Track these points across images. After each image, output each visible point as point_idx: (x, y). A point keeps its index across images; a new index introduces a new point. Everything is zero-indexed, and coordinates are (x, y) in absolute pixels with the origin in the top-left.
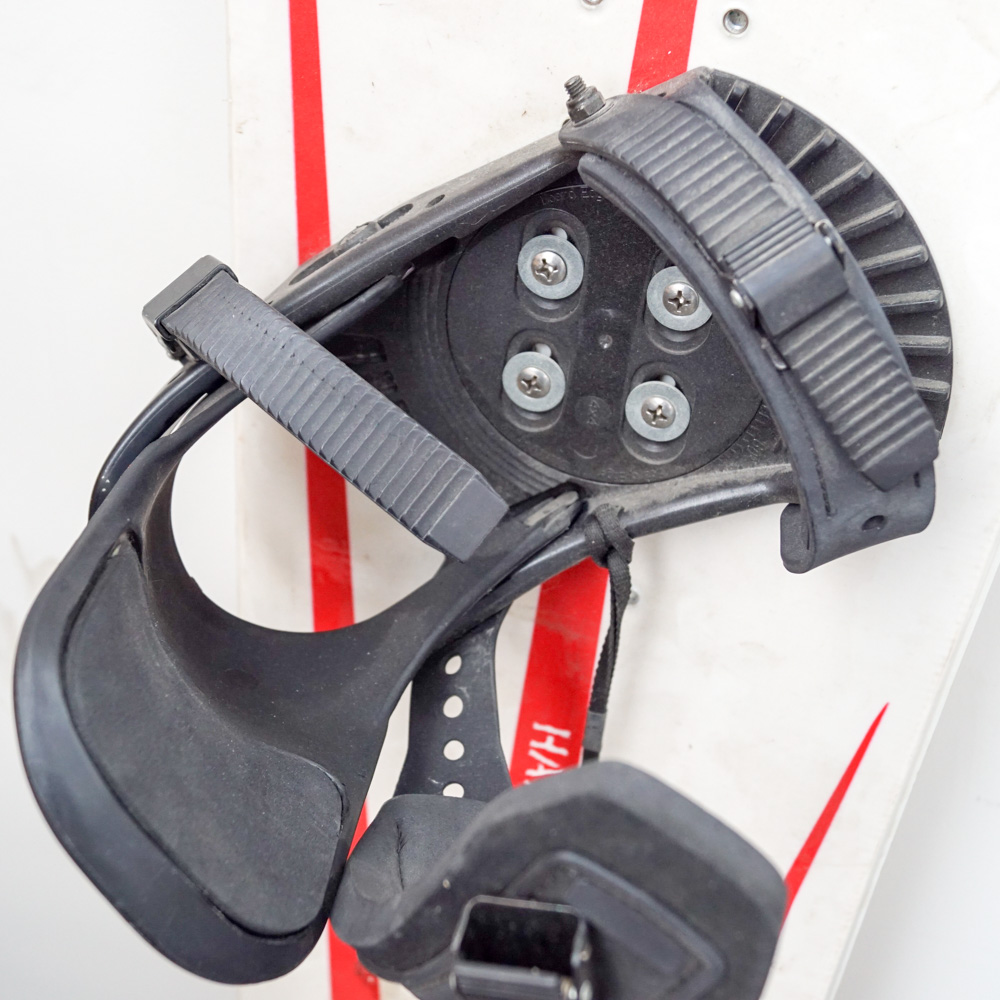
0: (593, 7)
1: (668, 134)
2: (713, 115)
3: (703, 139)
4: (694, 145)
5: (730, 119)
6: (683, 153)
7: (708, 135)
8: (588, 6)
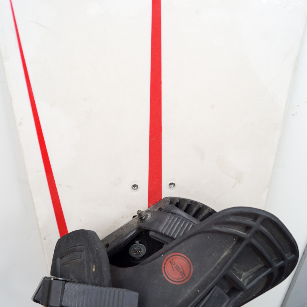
0: (136, 190)
1: (173, 224)
2: (181, 215)
3: (183, 223)
4: (182, 226)
5: (186, 215)
6: (180, 229)
7: (184, 222)
8: (134, 190)
